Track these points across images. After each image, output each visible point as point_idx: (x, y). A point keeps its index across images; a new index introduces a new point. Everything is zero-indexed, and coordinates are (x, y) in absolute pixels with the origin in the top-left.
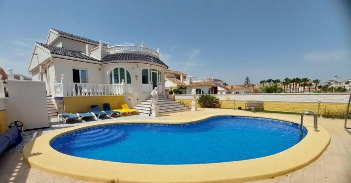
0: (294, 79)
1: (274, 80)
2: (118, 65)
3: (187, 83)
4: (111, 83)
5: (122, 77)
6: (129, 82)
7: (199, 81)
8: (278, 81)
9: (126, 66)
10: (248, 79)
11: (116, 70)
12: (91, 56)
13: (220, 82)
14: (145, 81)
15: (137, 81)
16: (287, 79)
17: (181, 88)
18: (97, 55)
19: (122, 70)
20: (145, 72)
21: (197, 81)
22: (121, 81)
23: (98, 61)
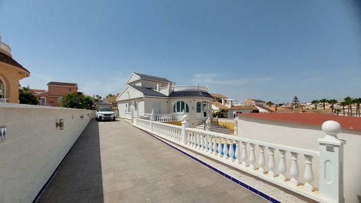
0: (357, 99)
1: (329, 100)
2: (180, 100)
3: (229, 106)
4: (175, 111)
5: (183, 108)
6: (187, 111)
7: (240, 105)
8: (334, 102)
9: (186, 100)
10: (297, 99)
11: (178, 103)
12: (160, 92)
13: (262, 104)
14: (199, 110)
15: (193, 111)
16: (348, 99)
17: (223, 111)
18: (165, 92)
19: (183, 103)
20: (199, 105)
21: (238, 105)
22: (182, 111)
23: (166, 96)
